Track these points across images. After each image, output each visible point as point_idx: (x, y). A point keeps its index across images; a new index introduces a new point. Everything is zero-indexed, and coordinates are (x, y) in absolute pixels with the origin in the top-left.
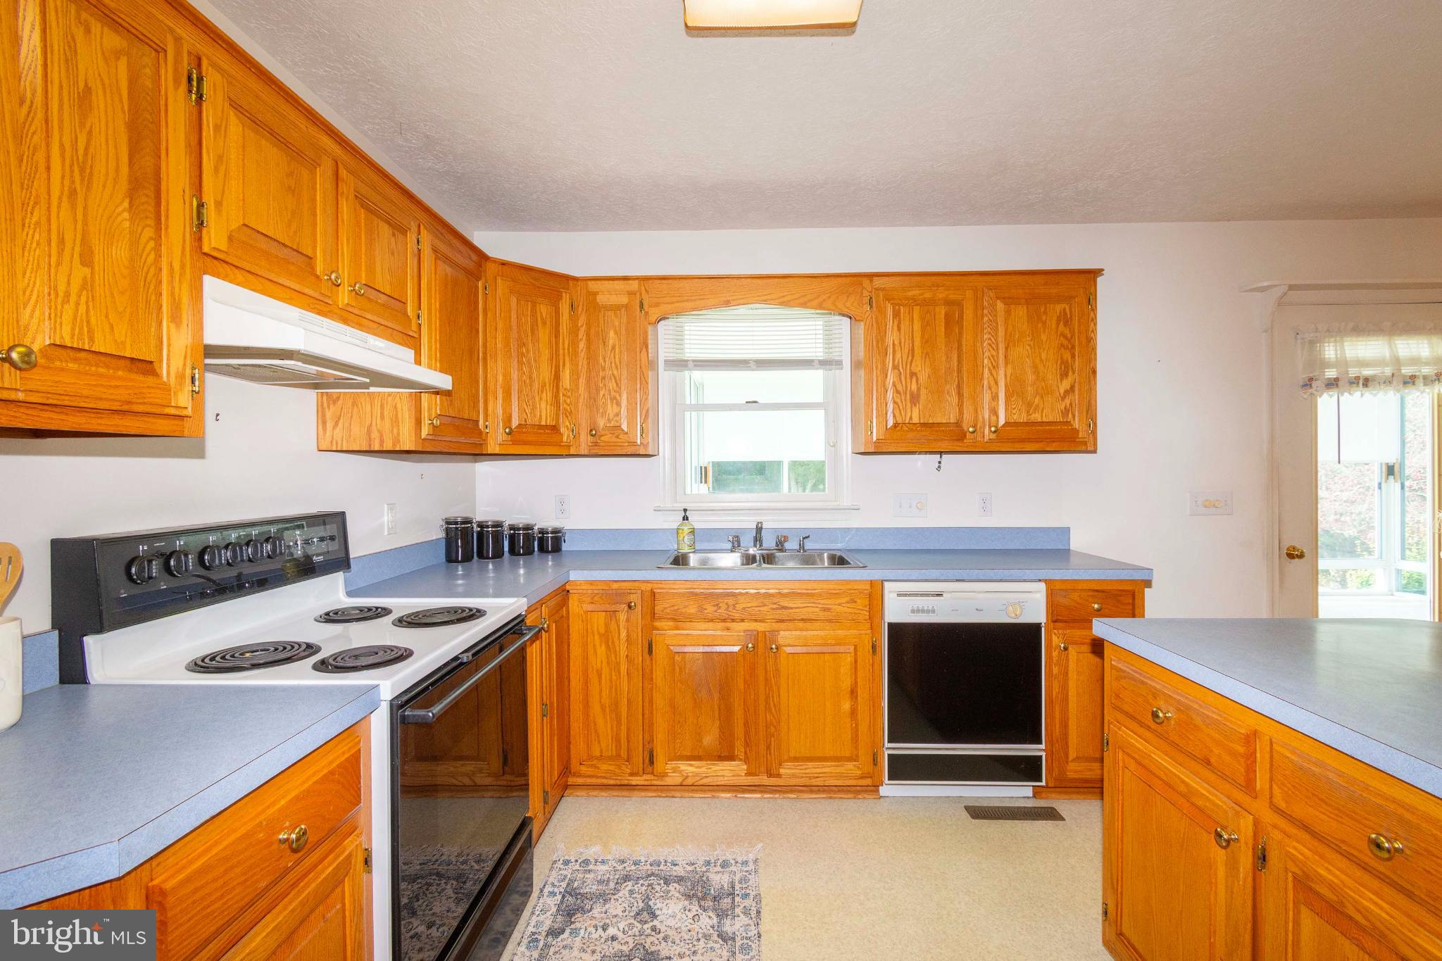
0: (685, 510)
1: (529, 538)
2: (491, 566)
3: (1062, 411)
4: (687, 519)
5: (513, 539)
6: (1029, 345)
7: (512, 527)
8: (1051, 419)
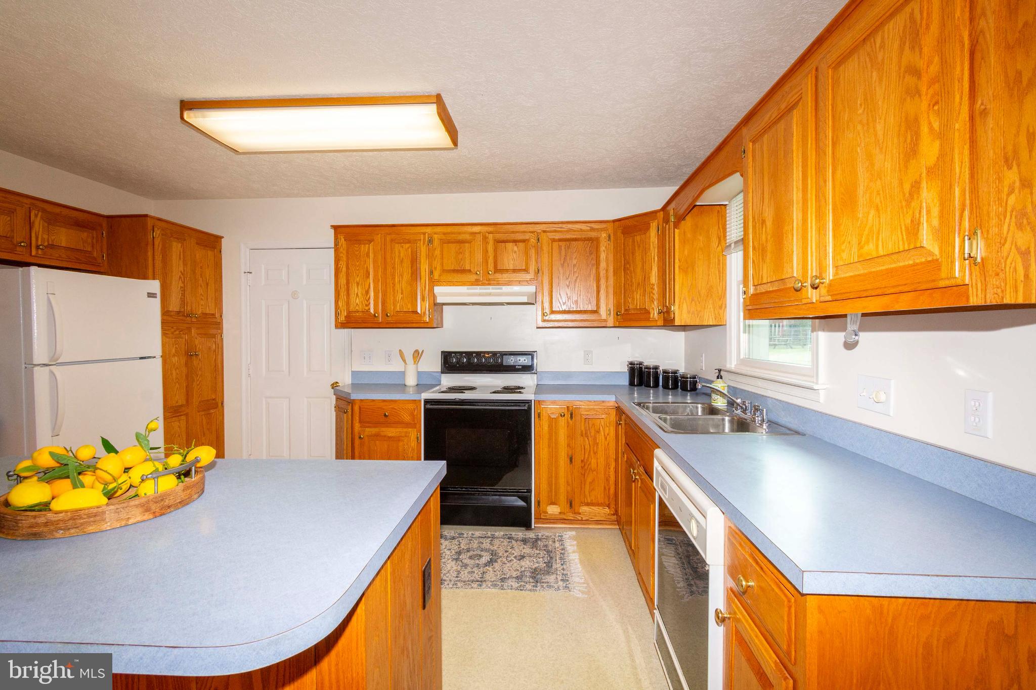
0: (720, 371)
1: (675, 380)
2: (652, 391)
3: (907, 229)
4: (721, 378)
5: (666, 379)
6: (860, 122)
7: (665, 372)
8: (891, 248)
